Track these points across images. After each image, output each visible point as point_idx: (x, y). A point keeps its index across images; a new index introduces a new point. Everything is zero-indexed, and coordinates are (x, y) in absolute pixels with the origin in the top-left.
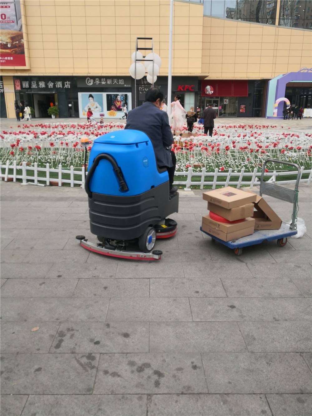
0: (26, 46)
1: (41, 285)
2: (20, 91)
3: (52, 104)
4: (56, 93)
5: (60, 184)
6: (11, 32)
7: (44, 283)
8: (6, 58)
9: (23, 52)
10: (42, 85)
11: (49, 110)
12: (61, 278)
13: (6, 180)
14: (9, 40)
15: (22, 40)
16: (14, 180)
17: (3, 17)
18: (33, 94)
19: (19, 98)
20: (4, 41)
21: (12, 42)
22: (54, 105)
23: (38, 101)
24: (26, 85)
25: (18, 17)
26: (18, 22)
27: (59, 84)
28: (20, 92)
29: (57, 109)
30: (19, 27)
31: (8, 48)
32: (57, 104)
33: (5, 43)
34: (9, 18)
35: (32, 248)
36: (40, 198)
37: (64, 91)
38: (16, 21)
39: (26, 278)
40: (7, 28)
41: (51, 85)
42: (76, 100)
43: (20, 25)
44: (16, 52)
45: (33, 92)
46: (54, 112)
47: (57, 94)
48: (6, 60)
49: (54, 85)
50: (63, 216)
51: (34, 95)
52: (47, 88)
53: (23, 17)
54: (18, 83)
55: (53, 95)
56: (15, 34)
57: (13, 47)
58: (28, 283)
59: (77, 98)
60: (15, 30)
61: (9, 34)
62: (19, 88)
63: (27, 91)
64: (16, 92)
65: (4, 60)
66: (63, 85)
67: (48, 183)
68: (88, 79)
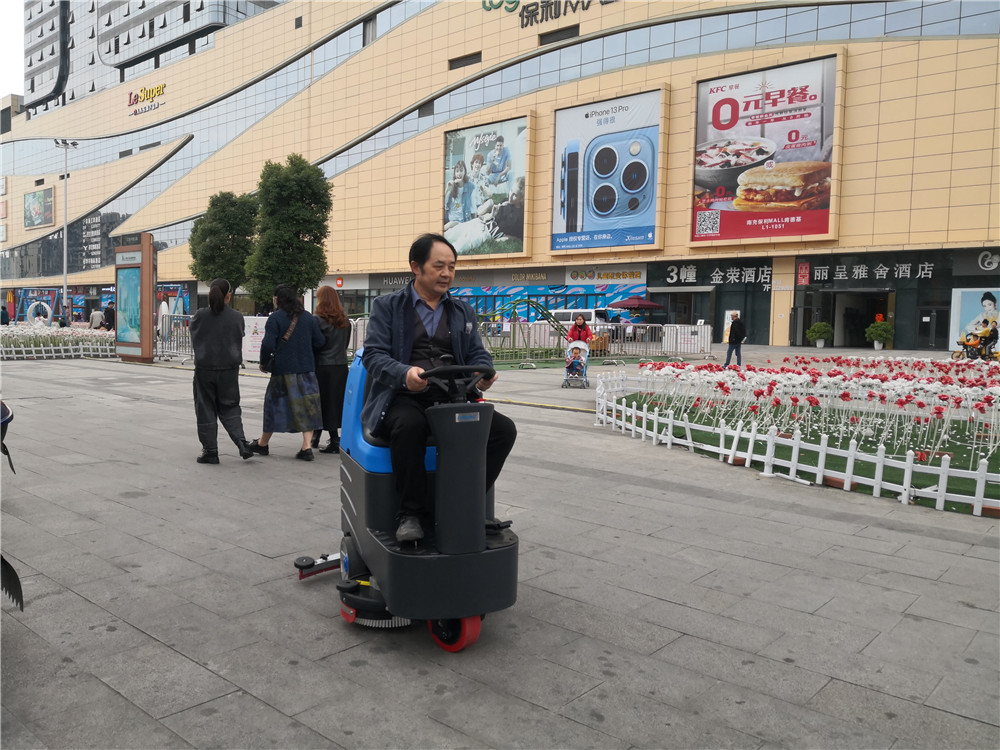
0: (833, 191)
1: (744, 663)
2: (806, 286)
3: (879, 317)
4: (893, 291)
5: (847, 486)
6: (805, 165)
7: (751, 662)
8: (787, 220)
9: (826, 205)
10: (860, 272)
11: (870, 330)
12: (792, 665)
13: (730, 461)
14: (799, 183)
15: (828, 179)
16: (747, 464)
17: (793, 137)
18: (835, 293)
19: (801, 302)
20: (788, 185)
21: (806, 186)
22: (885, 318)
23: (847, 309)
24: (821, 273)
25: (825, 132)
26: (825, 143)
27: (904, 270)
28: (807, 288)
29: (890, 327)
30: (826, 153)
31: (794, 199)
32: (891, 315)
33: (788, 189)
34: (805, 137)
35: (746, 595)
36: (792, 507)
37: (914, 285)
38: (819, 142)
39: (719, 643)
40: (797, 159)
41: (882, 272)
42: (944, 308)
43: (828, 149)
44: (810, 205)
45: (836, 289)
46: (880, 336)
47: (894, 294)
48: (786, 224)
49: (890, 274)
50: (834, 550)
51: (838, 296)
52: (871, 280)
53: (836, 132)
54: (805, 271)
55: (885, 295)
56: (814, 167)
57: (806, 194)
58: (719, 653)
59: (948, 303)
60: (816, 160)
61: (800, 170)
62: (804, 282)
63: (823, 287)
64: (796, 289)
65: (782, 223)
66: (914, 271)
67: (819, 480)
68: (986, 256)
